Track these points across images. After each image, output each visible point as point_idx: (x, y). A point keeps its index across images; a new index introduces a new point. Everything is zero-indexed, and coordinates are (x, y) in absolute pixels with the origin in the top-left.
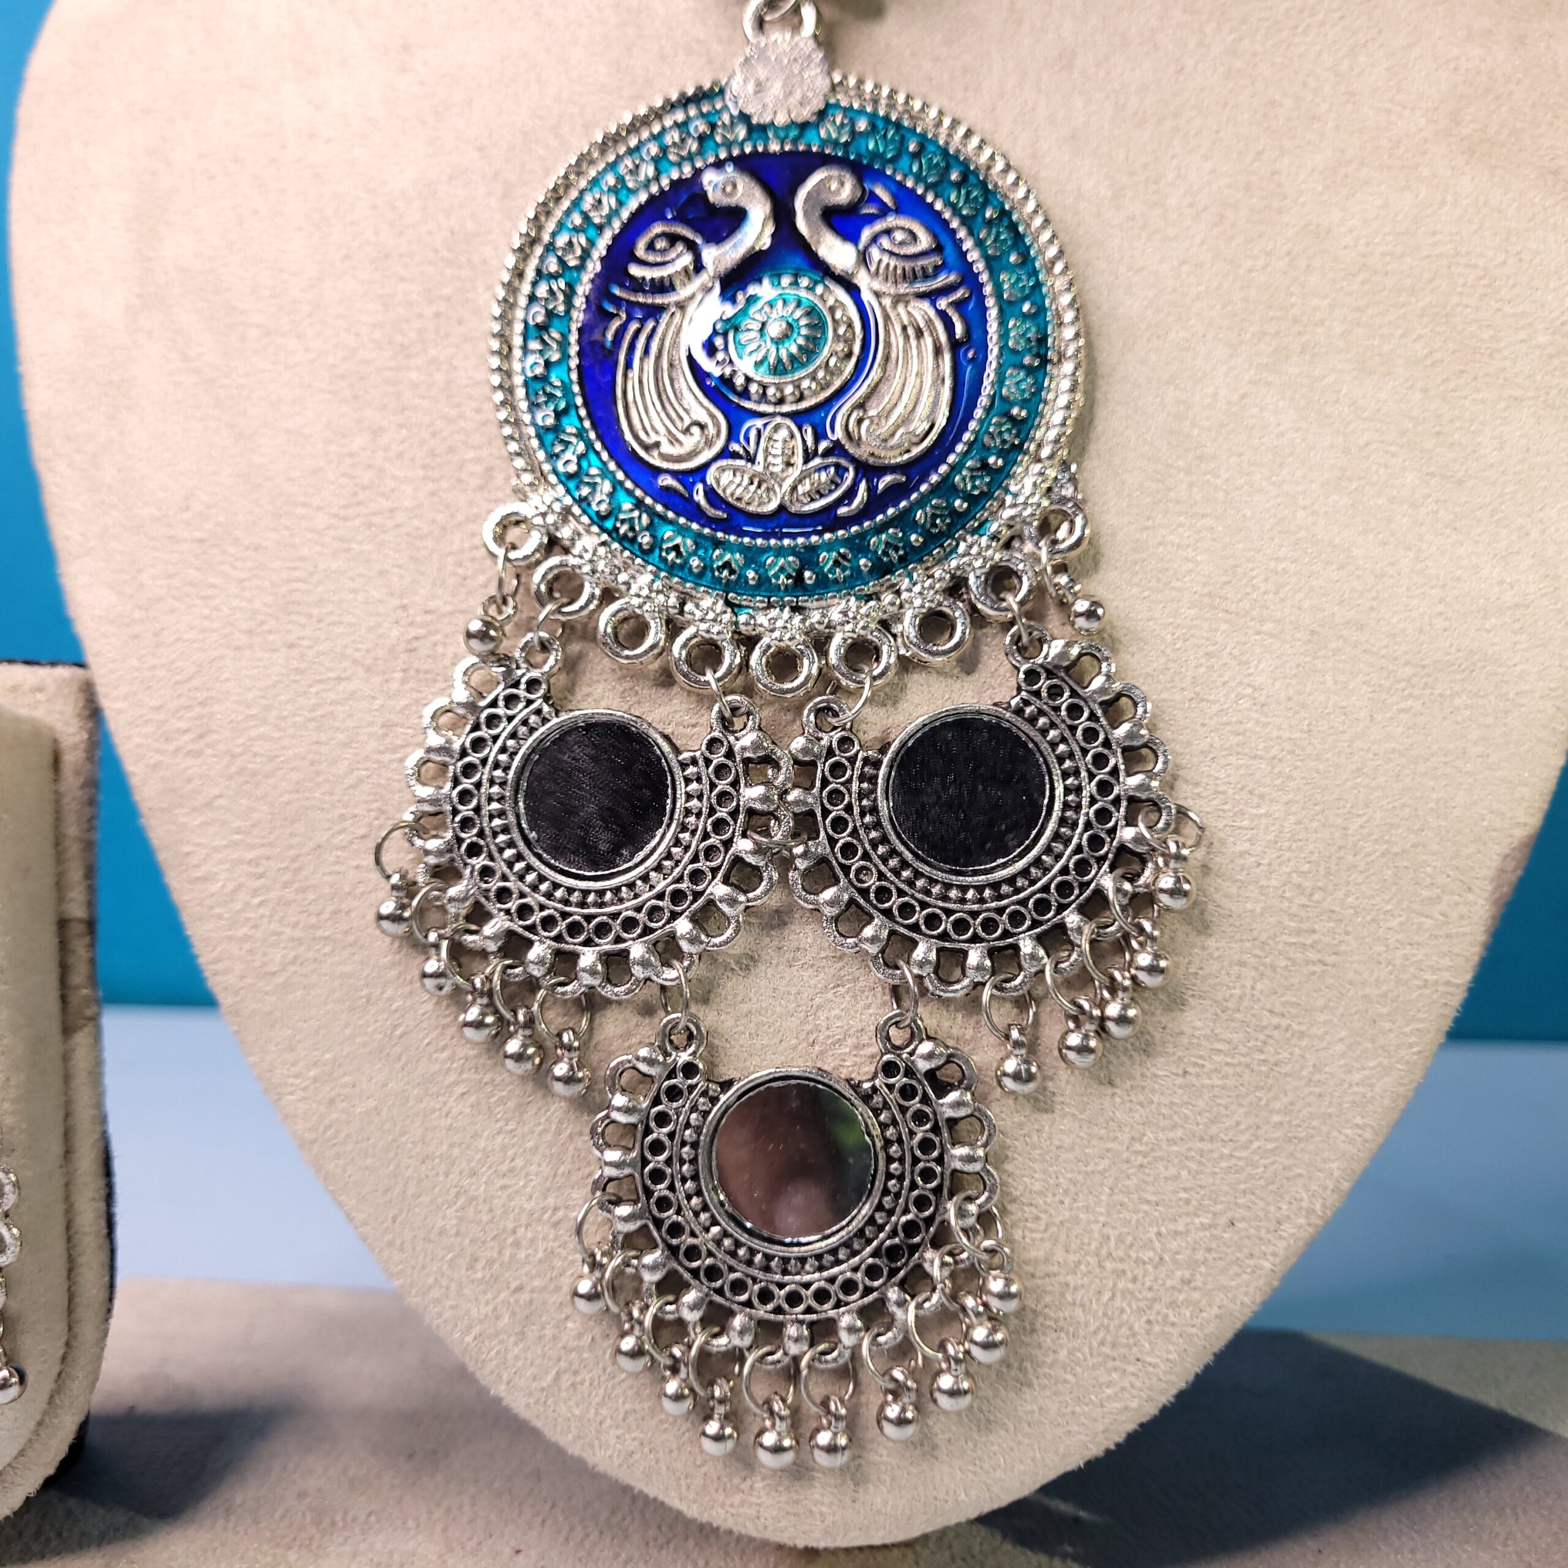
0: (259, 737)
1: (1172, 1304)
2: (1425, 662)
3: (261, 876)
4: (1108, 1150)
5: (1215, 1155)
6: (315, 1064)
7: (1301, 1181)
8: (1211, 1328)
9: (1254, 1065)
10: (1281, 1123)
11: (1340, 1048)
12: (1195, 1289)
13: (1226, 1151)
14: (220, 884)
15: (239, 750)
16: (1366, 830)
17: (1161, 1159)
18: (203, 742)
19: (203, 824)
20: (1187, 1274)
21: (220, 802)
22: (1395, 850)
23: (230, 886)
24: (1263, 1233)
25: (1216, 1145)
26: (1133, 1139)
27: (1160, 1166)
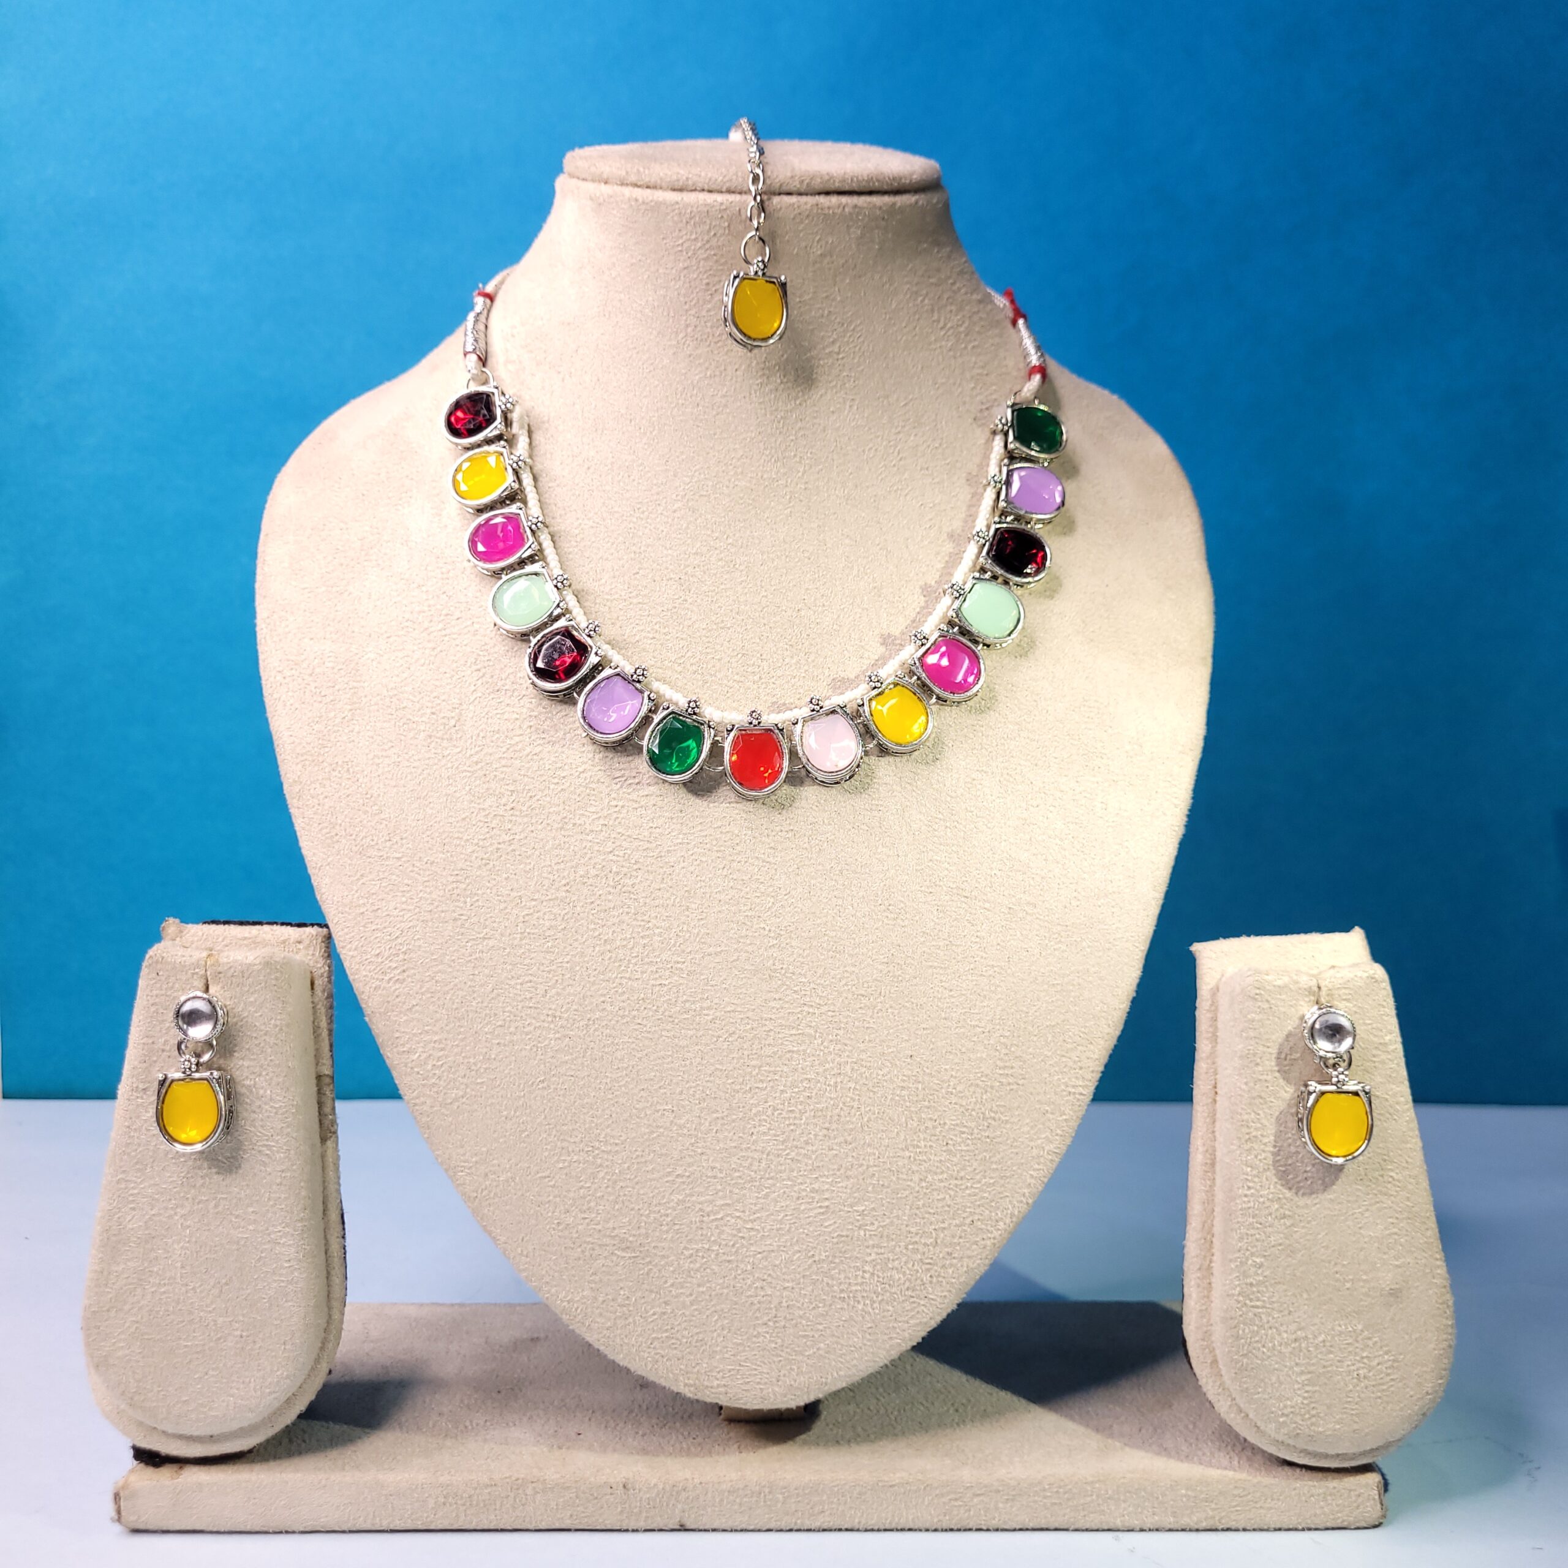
0: (439, 971)
1: (943, 1266)
2: (1068, 924)
3: (442, 1049)
4: (908, 1186)
5: (963, 1187)
6: (476, 1155)
7: (1008, 1199)
8: (962, 1279)
9: (983, 1139)
10: (997, 1169)
11: (1026, 1129)
12: (954, 1258)
13: (969, 1185)
14: (417, 1055)
15: (427, 979)
16: (1038, 1014)
17: (936, 1190)
18: (405, 974)
19: (406, 1020)
20: (950, 1250)
21: (417, 1008)
22: (1053, 1023)
23: (424, 1055)
24: (989, 1228)
25: (964, 1181)
26: (921, 1180)
27: (935, 1193)
